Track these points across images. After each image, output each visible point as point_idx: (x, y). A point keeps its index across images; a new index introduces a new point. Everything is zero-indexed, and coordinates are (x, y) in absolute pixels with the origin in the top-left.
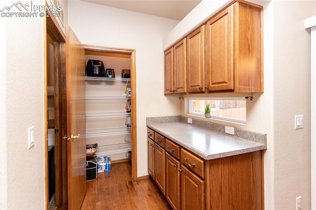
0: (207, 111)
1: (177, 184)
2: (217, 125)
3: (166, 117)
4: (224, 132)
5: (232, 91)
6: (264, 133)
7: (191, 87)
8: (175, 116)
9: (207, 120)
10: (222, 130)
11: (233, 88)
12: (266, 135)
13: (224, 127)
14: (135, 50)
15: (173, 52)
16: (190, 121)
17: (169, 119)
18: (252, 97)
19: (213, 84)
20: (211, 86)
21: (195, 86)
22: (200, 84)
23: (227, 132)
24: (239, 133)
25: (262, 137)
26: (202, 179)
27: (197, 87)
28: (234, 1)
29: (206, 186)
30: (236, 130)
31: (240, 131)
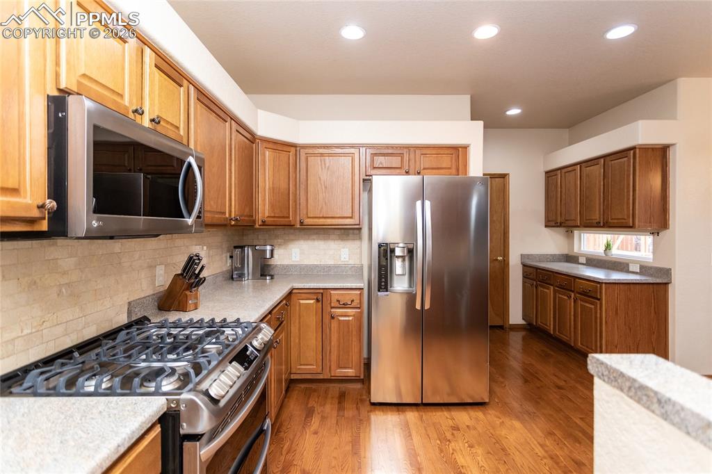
0: (608, 247)
1: (570, 313)
2: (620, 263)
3: (547, 255)
4: (629, 270)
5: (631, 227)
7: (586, 220)
8: (559, 255)
9: (607, 258)
10: (626, 268)
11: (631, 225)
12: (671, 269)
13: (628, 265)
14: (508, 174)
15: (559, 176)
16: (582, 260)
17: (551, 258)
18: (658, 233)
19: (612, 219)
20: (610, 220)
21: (592, 219)
22: (598, 218)
23: (631, 269)
24: (644, 269)
25: (667, 272)
26: (599, 300)
27: (594, 221)
28: (633, 148)
29: (601, 304)
30: (642, 267)
31: (646, 267)
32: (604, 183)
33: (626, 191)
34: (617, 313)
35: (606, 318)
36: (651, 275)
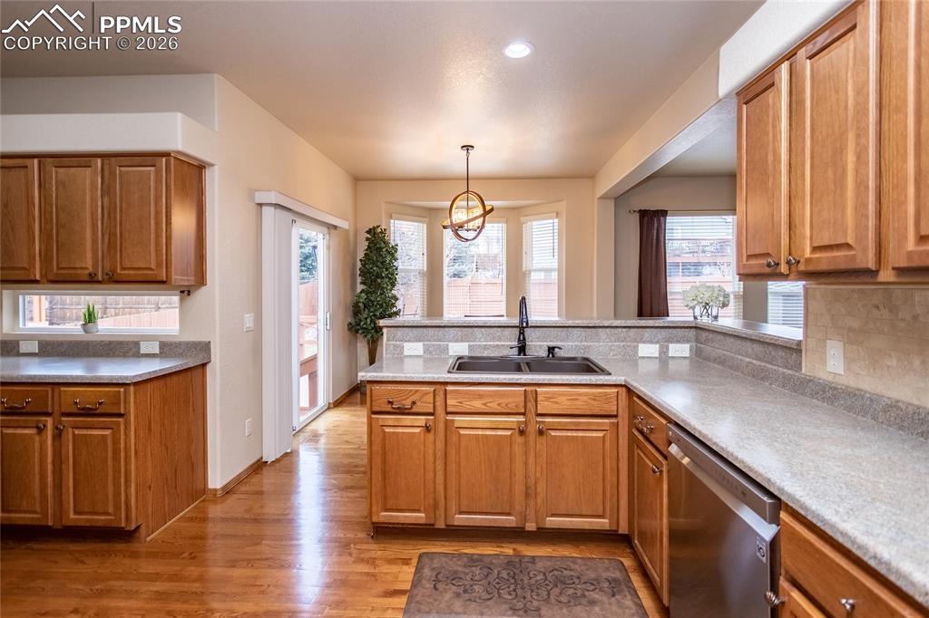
0: (90, 318)
4: (139, 352)
5: (163, 282)
6: (207, 340)
9: (88, 338)
10: (135, 350)
11: (165, 279)
12: (210, 342)
13: (137, 344)
16: (29, 347)
18: (189, 291)
19: (124, 269)
20: (119, 271)
21: (75, 268)
22: (89, 265)
23: (143, 351)
24: (167, 348)
25: (205, 347)
26: (120, 415)
27: (79, 271)
28: (166, 154)
29: (127, 424)
30: (163, 345)
31: (171, 344)
32: (102, 203)
33: (153, 222)
34: (150, 429)
35: (135, 445)
36: (181, 355)
